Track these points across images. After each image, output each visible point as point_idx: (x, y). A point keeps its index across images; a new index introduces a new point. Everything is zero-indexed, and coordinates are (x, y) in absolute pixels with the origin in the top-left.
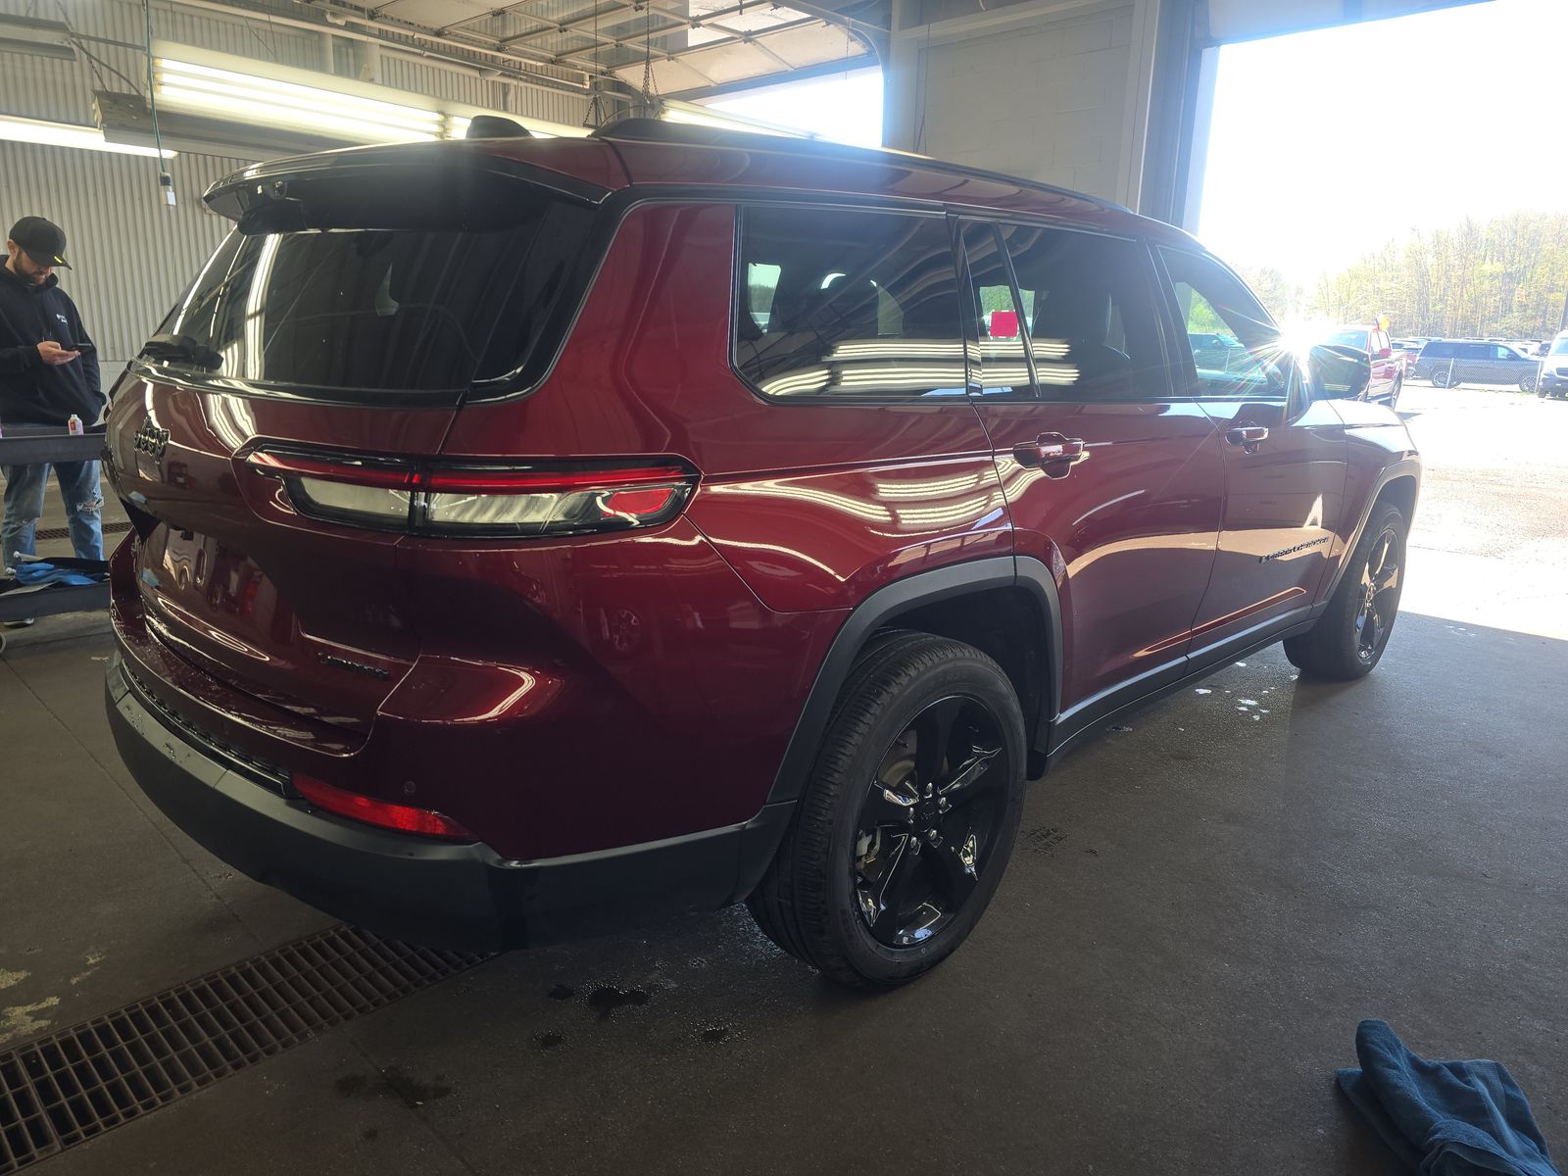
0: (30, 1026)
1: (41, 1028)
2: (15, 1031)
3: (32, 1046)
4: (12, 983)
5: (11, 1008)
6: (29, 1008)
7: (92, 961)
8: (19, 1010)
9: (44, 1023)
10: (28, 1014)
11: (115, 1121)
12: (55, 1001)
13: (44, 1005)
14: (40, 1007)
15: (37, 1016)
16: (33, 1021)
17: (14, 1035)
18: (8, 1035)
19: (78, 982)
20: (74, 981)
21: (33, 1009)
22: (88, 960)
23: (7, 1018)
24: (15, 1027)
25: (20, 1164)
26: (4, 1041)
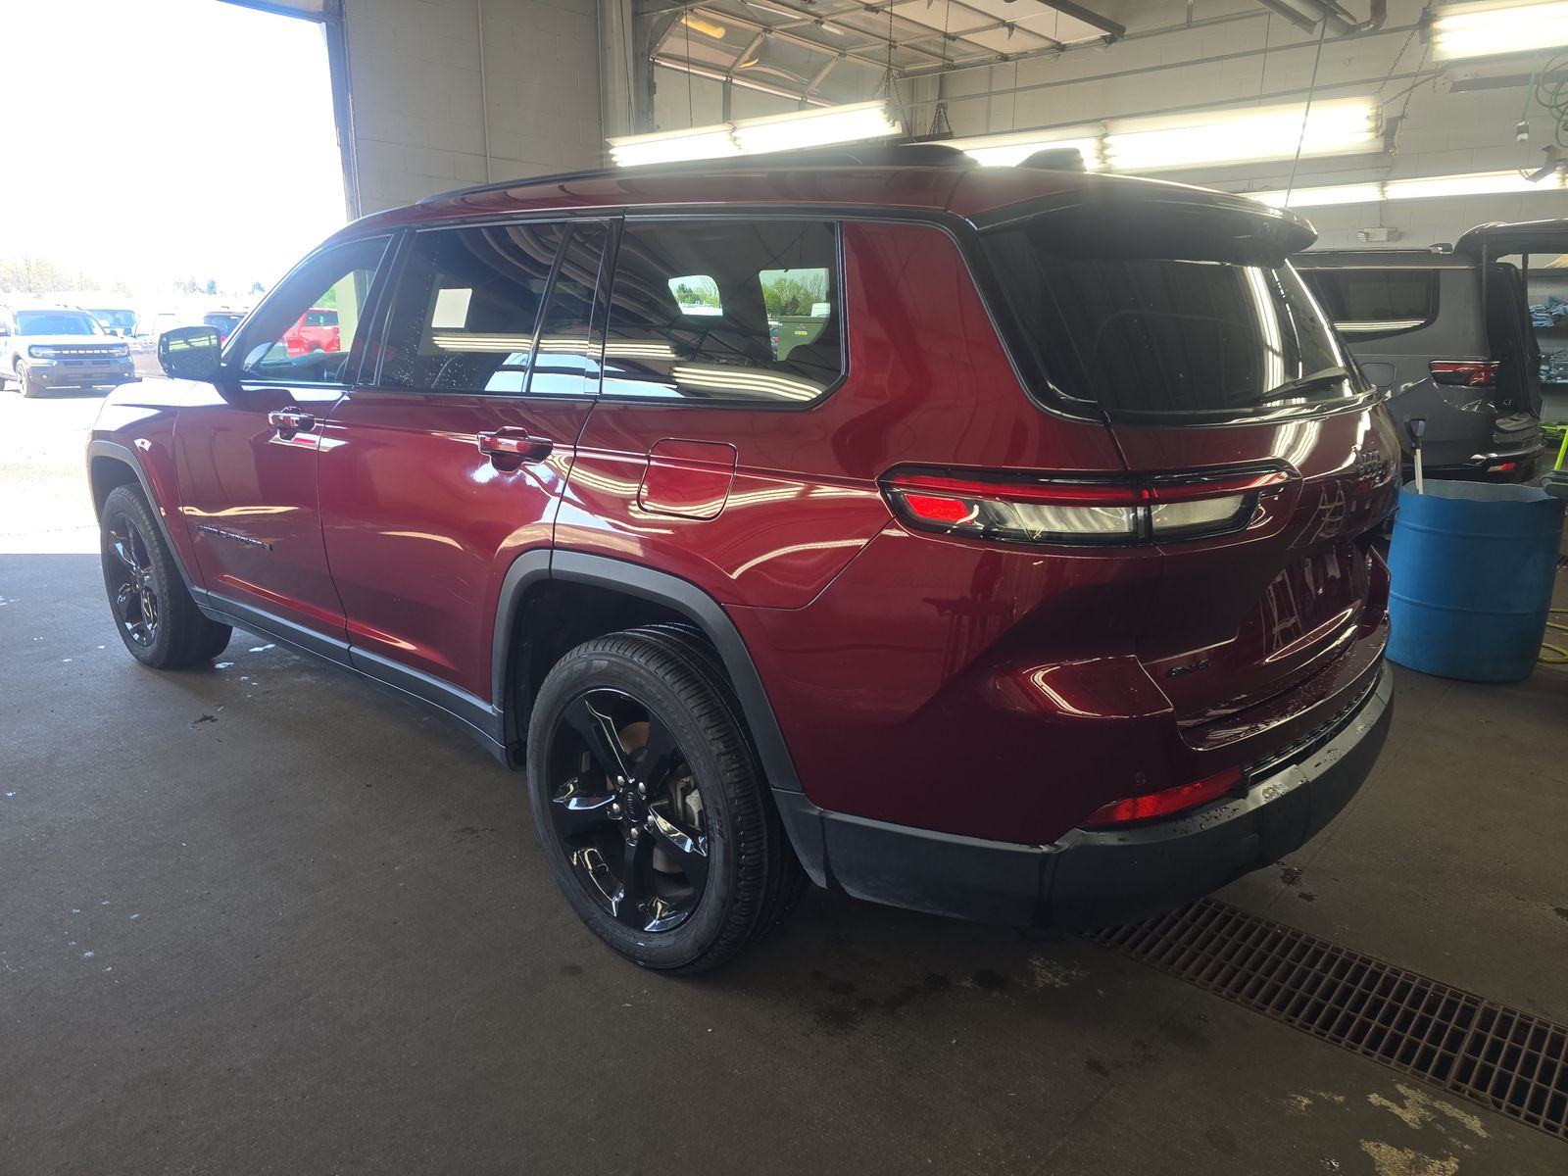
0: (1414, 1096)
1: (1409, 1087)
2: (1429, 1103)
3: (1430, 1080)
4: (1384, 1147)
5: (1411, 1124)
6: (1398, 1111)
7: (1306, 1101)
8: (1407, 1116)
9: (1402, 1089)
10: (1404, 1107)
11: (1437, 988)
12: (1374, 1098)
13: (1385, 1102)
14: (1389, 1104)
15: (1400, 1100)
16: (1407, 1098)
17: (1433, 1100)
18: (1437, 1105)
19: (1338, 1096)
20: (1340, 1099)
21: (1396, 1108)
22: (1307, 1106)
23: (1422, 1120)
24: (1424, 1107)
25: (1515, 1013)
26: (1443, 1102)
